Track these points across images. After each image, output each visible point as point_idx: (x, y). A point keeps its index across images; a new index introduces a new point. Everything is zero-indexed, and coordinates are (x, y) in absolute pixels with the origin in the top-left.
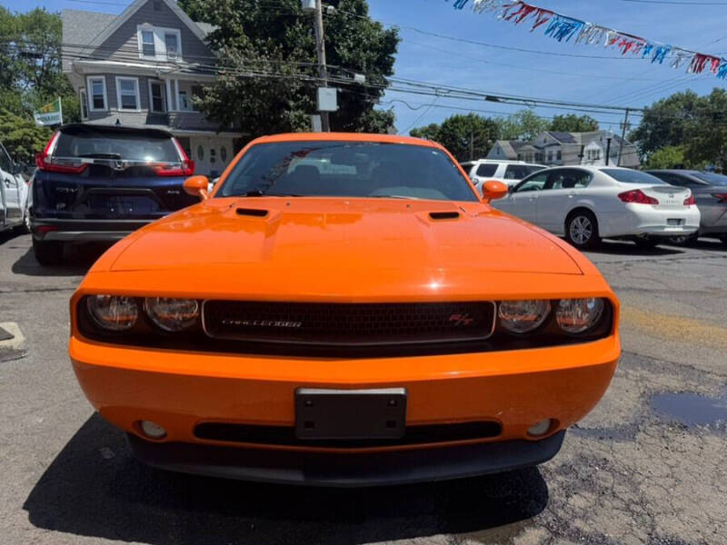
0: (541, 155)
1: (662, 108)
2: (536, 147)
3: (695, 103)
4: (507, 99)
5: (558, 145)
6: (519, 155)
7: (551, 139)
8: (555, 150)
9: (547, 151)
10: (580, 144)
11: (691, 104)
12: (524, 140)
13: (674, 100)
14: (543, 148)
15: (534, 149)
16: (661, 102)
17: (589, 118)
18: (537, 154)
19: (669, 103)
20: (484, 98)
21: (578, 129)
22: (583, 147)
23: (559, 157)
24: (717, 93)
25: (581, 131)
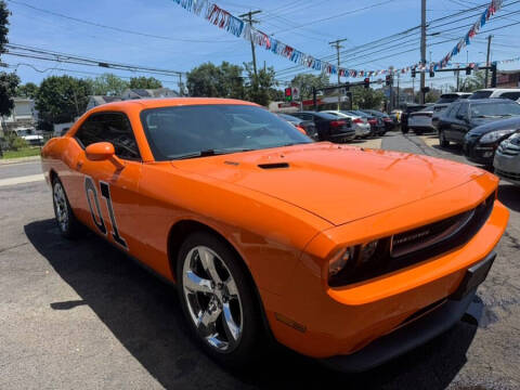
1: (197, 73)
3: (215, 71)
5: (139, 98)
7: (133, 94)
10: (153, 97)
11: (212, 71)
12: (111, 95)
13: (203, 68)
16: (195, 69)
17: (155, 79)
19: (200, 70)
24: (225, 64)
25: (152, 88)
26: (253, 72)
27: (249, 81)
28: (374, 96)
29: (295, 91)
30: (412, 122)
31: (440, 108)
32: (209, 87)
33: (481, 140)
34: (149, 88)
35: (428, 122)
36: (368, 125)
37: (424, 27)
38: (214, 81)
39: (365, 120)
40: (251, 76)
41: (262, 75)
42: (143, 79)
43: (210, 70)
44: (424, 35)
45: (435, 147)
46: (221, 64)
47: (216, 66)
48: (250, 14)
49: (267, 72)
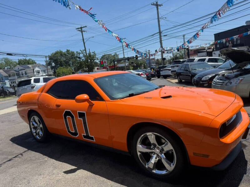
0: (18, 73)
1: (54, 55)
2: (15, 71)
3: (63, 54)
4: (16, 54)
5: (24, 69)
6: (9, 75)
7: (20, 68)
8: (24, 72)
9: (20, 72)
10: (32, 68)
11: (62, 54)
12: (7, 69)
13: (57, 53)
14: (18, 71)
15: (14, 71)
16: (53, 54)
17: (31, 59)
18: (16, 74)
19: (55, 54)
20: (6, 54)
21: (29, 64)
22: (34, 70)
23: (26, 74)
24: (68, 51)
25: (30, 64)
26: (85, 54)
27: (83, 58)
28: (140, 63)
29: (105, 62)
30: (162, 73)
31: (174, 66)
32: (61, 62)
33: (202, 79)
34: (28, 64)
35: (169, 73)
36: (145, 76)
37: (160, 33)
38: (63, 59)
39: (144, 74)
40: (84, 56)
41: (90, 55)
42: (25, 60)
43: (61, 54)
44: (160, 36)
45: (176, 83)
46: (66, 51)
47: (63, 52)
48: (81, 28)
49: (92, 54)
